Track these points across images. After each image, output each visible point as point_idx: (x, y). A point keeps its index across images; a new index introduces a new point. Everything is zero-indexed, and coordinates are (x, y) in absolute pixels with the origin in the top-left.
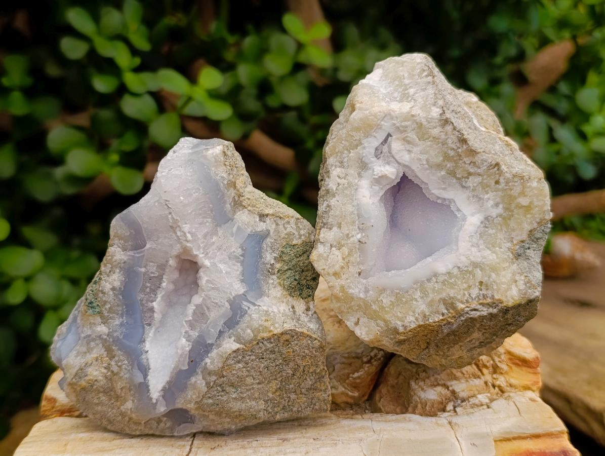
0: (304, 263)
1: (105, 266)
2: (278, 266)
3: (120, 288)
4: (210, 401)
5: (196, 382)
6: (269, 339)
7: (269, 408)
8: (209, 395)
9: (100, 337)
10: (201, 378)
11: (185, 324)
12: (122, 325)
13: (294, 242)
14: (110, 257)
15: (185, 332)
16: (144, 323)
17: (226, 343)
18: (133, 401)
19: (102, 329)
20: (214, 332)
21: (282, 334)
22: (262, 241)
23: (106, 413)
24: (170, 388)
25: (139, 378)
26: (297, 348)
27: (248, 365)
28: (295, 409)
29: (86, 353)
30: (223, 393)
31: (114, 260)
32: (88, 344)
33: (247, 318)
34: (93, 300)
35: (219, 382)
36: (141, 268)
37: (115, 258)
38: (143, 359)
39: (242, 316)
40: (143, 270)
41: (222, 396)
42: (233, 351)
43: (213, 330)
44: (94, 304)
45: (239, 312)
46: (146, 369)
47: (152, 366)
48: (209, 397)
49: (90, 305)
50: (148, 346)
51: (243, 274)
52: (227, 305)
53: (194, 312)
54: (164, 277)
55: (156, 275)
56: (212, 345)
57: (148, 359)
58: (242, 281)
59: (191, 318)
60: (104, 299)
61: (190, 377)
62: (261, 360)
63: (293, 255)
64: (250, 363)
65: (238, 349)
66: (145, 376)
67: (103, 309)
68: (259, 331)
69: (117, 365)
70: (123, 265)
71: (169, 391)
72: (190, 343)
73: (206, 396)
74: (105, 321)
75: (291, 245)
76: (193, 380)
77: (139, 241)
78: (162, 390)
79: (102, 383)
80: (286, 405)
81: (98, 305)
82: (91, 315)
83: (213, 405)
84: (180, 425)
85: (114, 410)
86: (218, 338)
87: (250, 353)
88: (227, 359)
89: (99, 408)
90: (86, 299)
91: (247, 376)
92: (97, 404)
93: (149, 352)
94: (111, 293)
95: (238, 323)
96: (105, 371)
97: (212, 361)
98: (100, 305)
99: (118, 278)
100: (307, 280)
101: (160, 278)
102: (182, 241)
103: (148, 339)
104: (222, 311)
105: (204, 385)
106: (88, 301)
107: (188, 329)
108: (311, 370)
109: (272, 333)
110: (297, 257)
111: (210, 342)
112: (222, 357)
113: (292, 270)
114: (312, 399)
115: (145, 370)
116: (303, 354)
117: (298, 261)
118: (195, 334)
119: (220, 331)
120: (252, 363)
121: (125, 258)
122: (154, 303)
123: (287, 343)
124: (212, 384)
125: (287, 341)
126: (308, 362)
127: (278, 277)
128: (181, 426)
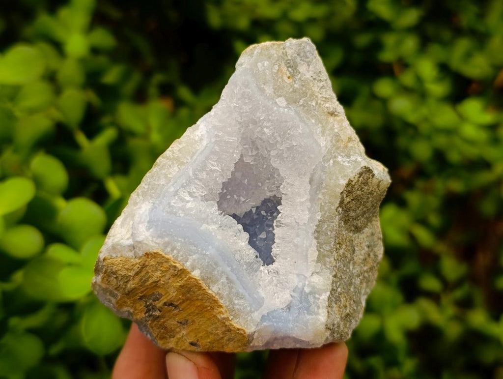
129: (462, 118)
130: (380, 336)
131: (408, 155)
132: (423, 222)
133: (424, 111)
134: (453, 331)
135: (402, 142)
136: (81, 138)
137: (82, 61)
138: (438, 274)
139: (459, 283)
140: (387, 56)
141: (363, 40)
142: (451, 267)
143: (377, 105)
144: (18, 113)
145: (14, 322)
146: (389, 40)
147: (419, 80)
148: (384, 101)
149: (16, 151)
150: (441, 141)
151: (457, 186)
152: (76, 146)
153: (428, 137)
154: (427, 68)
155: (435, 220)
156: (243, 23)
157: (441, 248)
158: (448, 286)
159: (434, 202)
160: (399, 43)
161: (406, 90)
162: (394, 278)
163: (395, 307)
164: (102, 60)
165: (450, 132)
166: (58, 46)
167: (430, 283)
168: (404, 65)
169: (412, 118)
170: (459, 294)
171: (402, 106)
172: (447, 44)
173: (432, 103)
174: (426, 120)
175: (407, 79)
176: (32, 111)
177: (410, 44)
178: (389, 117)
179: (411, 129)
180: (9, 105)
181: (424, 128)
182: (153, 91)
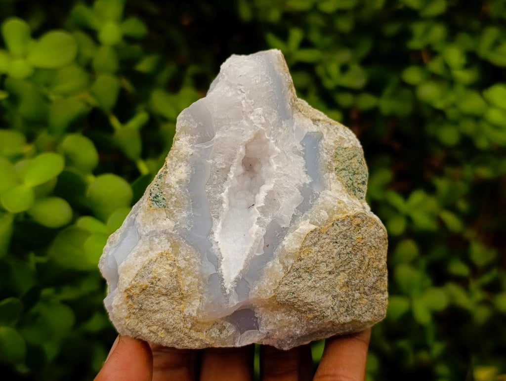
0: (355, 166)
1: (171, 158)
2: (335, 165)
3: (187, 181)
4: (287, 288)
5: (273, 266)
6: (343, 221)
7: (335, 306)
8: (286, 281)
9: (165, 232)
10: (278, 262)
11: (257, 211)
12: (189, 217)
13: (346, 145)
14: (177, 151)
15: (258, 219)
16: (212, 215)
17: (302, 225)
18: (201, 299)
19: (167, 224)
20: (287, 218)
21: (355, 217)
22: (318, 141)
23: (166, 320)
24: (243, 278)
25: (210, 270)
26: (365, 235)
27: (323, 249)
28: (356, 312)
29: (148, 251)
30: (299, 280)
31: (180, 153)
32: (151, 241)
33: (320, 200)
34: (158, 194)
35: (296, 266)
36: (208, 160)
37: (181, 151)
38: (213, 249)
39: (313, 200)
40: (210, 161)
41: (298, 283)
42: (311, 231)
43: (286, 216)
44: (160, 198)
45: (311, 197)
46: (218, 259)
47: (224, 254)
48: (286, 284)
49: (155, 199)
50: (217, 237)
51: (306, 167)
52: (297, 190)
53: (267, 198)
54: (231, 168)
55: (224, 167)
56: (287, 229)
57: (219, 249)
58: (307, 173)
59: (263, 204)
60: (170, 192)
61: (266, 262)
62: (335, 244)
63: (346, 157)
64: (325, 246)
65: (315, 230)
66: (217, 266)
67: (169, 203)
68: (334, 212)
69: (185, 259)
70: (189, 157)
71: (242, 282)
72: (264, 229)
73: (283, 283)
74: (171, 215)
75: (343, 148)
76: (270, 264)
77: (208, 133)
78: (235, 281)
79: (166, 282)
80: (350, 305)
81: (164, 199)
82: (156, 209)
83: (288, 293)
84: (242, 332)
85: (175, 316)
86: (292, 222)
87: (325, 237)
88: (305, 239)
89: (158, 316)
90: (151, 194)
91: (322, 262)
92: (155, 312)
93: (219, 243)
94: (177, 186)
95: (311, 206)
96: (170, 268)
97: (290, 242)
98: (165, 198)
99: (185, 171)
100: (358, 184)
101: (227, 170)
102: (256, 124)
103: (217, 231)
104: (293, 197)
105: (281, 269)
106: (153, 195)
107: (260, 216)
108: (375, 265)
109: (346, 215)
110: (349, 160)
111: (284, 226)
112: (301, 238)
113: (346, 170)
114: (372, 301)
115: (216, 261)
116: (369, 243)
117: (351, 163)
118: (268, 220)
119: (293, 215)
120: (327, 246)
121: (191, 151)
122: (223, 194)
123: (358, 228)
124: (289, 269)
125: (358, 225)
126: (373, 255)
127: (336, 174)
128: (245, 334)
129: (489, 104)
130: (408, 316)
131: (436, 141)
132: (451, 208)
133: (452, 98)
134: (481, 314)
135: (431, 129)
136: (115, 122)
137: (116, 48)
138: (467, 261)
139: (487, 268)
140: (416, 44)
141: (391, 29)
142: (480, 253)
143: (406, 93)
144: (53, 97)
145: (47, 292)
146: (418, 28)
147: (447, 67)
148: (412, 88)
149: (51, 132)
150: (469, 127)
151: (485, 172)
152: (111, 130)
153: (456, 123)
154: (454, 56)
155: (463, 206)
156: (274, 16)
157: (470, 234)
158: (476, 271)
159: (463, 188)
160: (427, 31)
161: (434, 77)
162: (423, 263)
163: (423, 289)
164: (137, 49)
165: (477, 118)
166: (92, 34)
167: (459, 268)
168: (432, 53)
169: (439, 105)
170: (487, 278)
171: (430, 92)
172: (475, 34)
173: (460, 89)
174: (454, 106)
175: (435, 66)
176: (66, 95)
177: (438, 32)
178: (417, 104)
179: (440, 115)
180: (45, 90)
181: (452, 114)
182: (188, 80)
